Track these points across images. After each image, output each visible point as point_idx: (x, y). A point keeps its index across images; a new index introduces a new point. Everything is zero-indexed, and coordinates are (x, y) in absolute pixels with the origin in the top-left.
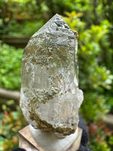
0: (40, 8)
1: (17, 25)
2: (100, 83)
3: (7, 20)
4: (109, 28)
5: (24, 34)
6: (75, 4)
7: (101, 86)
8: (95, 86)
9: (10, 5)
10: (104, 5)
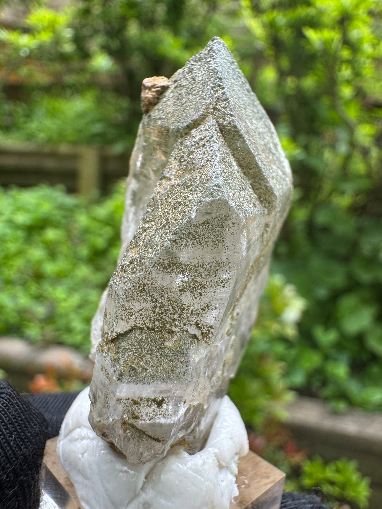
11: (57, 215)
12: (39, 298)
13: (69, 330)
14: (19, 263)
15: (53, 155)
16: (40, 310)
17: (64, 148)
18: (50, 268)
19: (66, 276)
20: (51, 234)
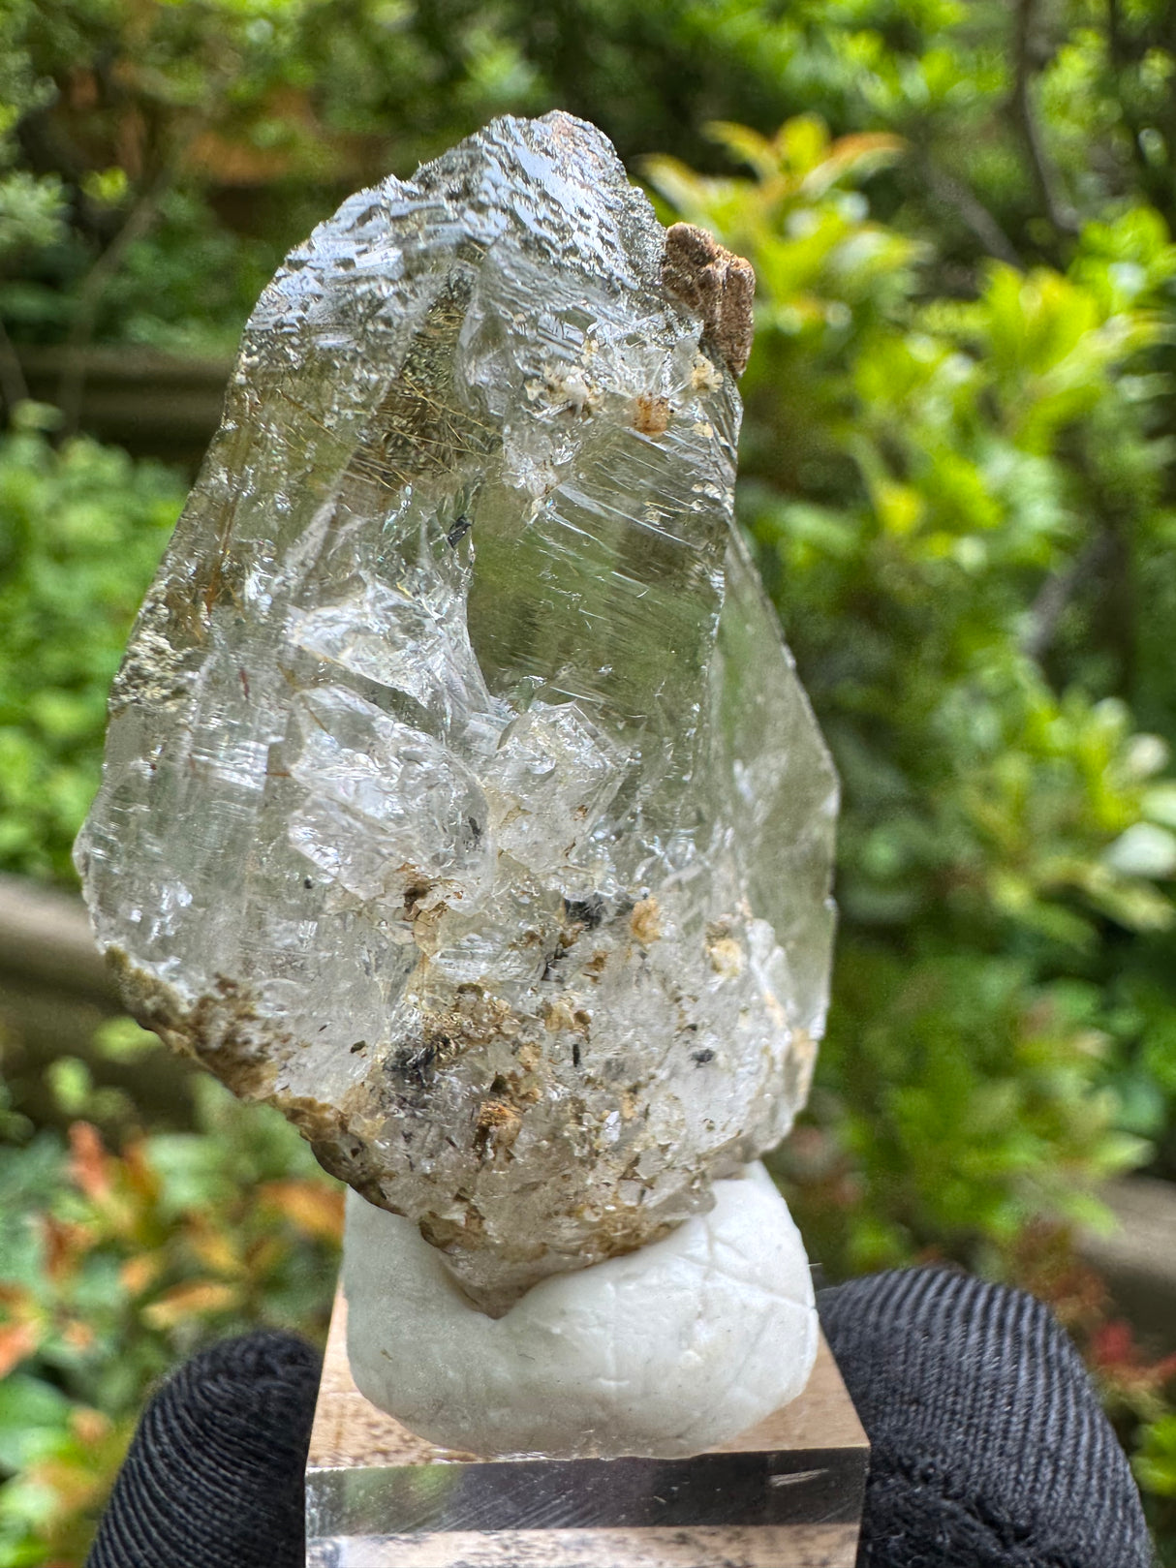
2: (1055, 865)
3: (110, 187)
6: (810, 34)
7: (1069, 897)
8: (1012, 895)
9: (139, 31)
10: (1124, 50)
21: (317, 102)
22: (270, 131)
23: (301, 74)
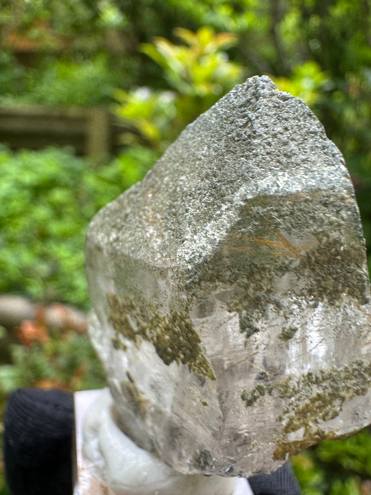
0: (96, 15)
1: (17, 71)
4: (318, 90)
5: (40, 100)
6: (211, 7)
10: (305, 15)
11: (65, 177)
12: (44, 257)
13: (72, 288)
14: (23, 222)
15: (63, 118)
16: (43, 268)
17: (73, 111)
18: (55, 228)
19: (71, 236)
20: (59, 195)
21: (51, 24)
22: (35, 32)
23: (45, 14)
